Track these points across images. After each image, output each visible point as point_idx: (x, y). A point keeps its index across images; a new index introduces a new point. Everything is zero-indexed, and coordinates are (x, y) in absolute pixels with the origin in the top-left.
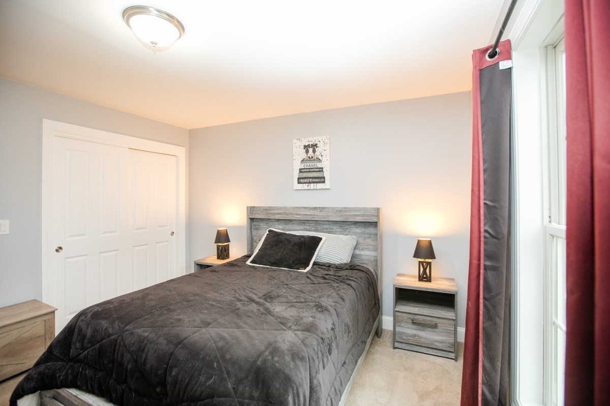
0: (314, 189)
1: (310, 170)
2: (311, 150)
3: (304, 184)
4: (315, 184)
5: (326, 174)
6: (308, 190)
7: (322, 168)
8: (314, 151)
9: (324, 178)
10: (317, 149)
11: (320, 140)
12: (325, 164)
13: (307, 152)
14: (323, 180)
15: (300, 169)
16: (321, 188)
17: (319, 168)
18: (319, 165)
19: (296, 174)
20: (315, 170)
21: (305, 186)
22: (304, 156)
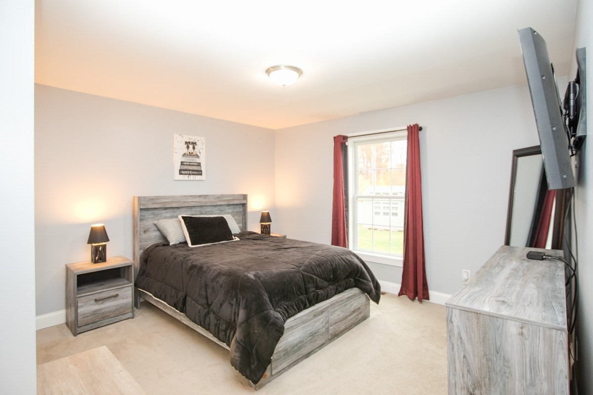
0: (193, 180)
1: (191, 164)
2: (191, 146)
3: (185, 176)
4: (194, 176)
5: (203, 168)
6: (188, 180)
7: (200, 163)
8: (194, 148)
9: (201, 171)
10: (196, 147)
11: (199, 140)
12: (202, 160)
13: (188, 147)
14: (200, 173)
15: (182, 162)
16: (199, 179)
17: (198, 163)
18: (198, 160)
19: (178, 166)
20: (194, 164)
21: (186, 177)
22: (185, 151)
